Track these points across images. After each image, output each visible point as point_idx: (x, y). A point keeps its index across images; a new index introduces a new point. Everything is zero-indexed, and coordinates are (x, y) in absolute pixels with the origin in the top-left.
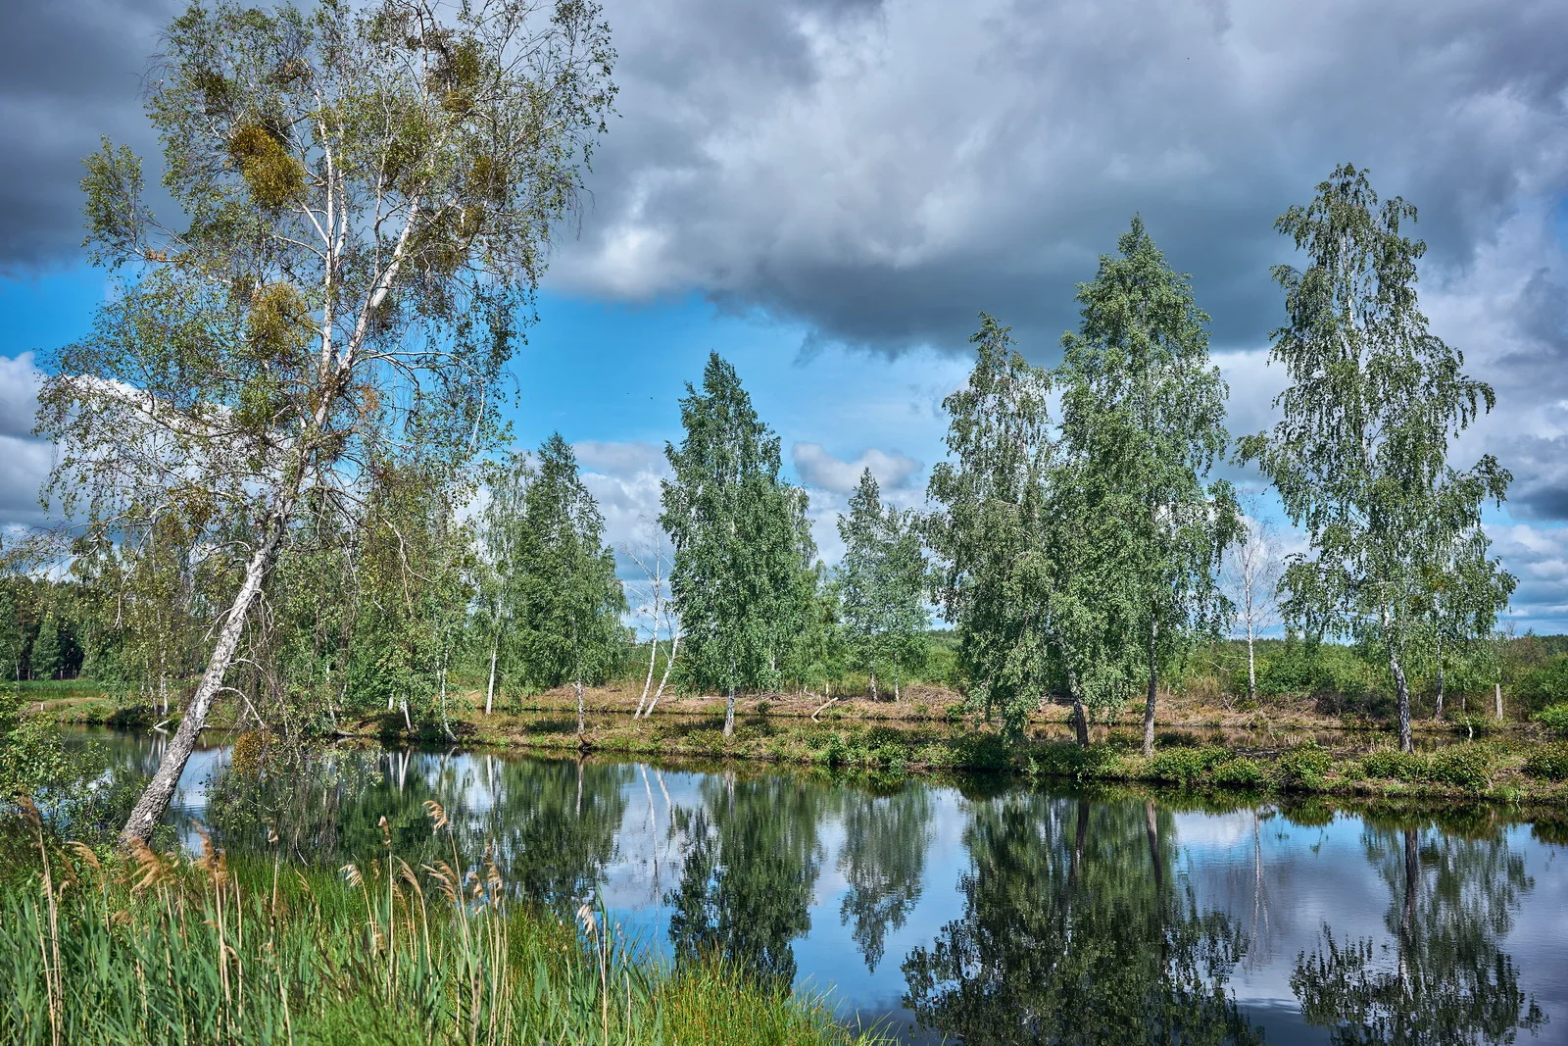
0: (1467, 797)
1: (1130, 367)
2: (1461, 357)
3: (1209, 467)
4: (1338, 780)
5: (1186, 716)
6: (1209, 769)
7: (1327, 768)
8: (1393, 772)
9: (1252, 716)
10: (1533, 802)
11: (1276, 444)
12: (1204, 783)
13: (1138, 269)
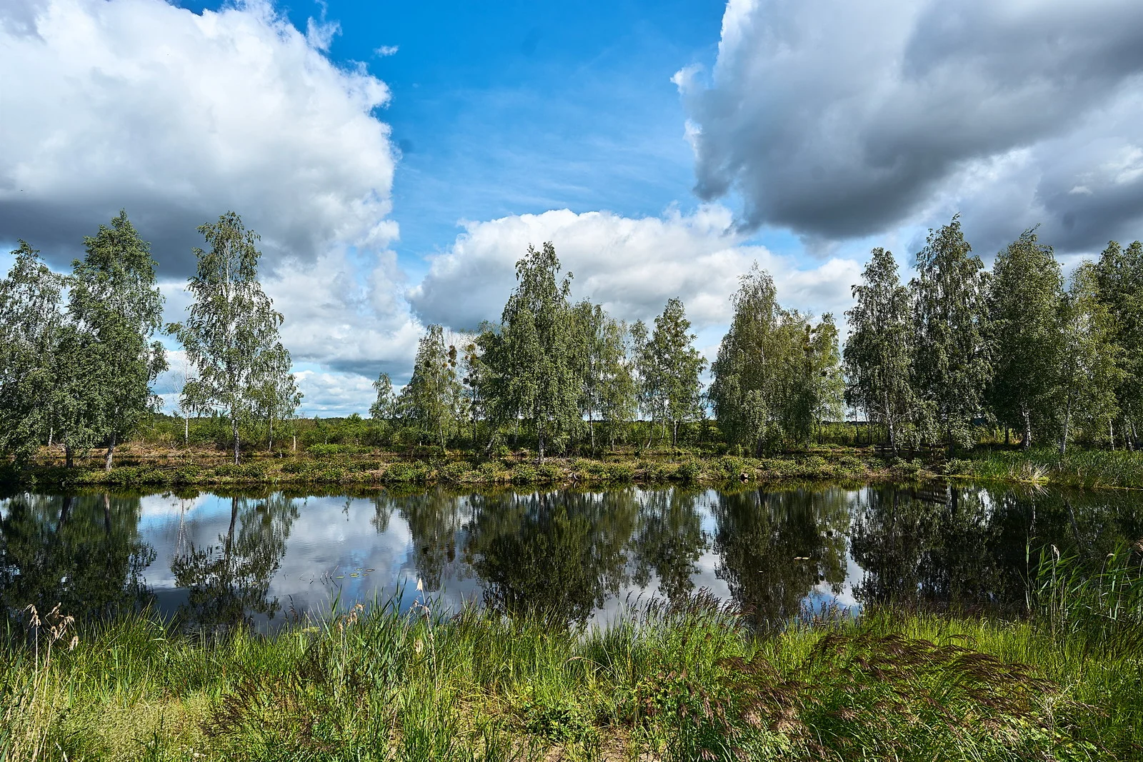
0: (257, 482)
1: (112, 283)
2: (272, 301)
3: (152, 334)
4: (201, 478)
5: (150, 452)
6: (140, 476)
7: (198, 473)
8: (227, 473)
9: (184, 452)
10: (282, 482)
11: (186, 328)
12: (136, 483)
13: (121, 236)
